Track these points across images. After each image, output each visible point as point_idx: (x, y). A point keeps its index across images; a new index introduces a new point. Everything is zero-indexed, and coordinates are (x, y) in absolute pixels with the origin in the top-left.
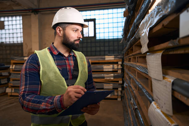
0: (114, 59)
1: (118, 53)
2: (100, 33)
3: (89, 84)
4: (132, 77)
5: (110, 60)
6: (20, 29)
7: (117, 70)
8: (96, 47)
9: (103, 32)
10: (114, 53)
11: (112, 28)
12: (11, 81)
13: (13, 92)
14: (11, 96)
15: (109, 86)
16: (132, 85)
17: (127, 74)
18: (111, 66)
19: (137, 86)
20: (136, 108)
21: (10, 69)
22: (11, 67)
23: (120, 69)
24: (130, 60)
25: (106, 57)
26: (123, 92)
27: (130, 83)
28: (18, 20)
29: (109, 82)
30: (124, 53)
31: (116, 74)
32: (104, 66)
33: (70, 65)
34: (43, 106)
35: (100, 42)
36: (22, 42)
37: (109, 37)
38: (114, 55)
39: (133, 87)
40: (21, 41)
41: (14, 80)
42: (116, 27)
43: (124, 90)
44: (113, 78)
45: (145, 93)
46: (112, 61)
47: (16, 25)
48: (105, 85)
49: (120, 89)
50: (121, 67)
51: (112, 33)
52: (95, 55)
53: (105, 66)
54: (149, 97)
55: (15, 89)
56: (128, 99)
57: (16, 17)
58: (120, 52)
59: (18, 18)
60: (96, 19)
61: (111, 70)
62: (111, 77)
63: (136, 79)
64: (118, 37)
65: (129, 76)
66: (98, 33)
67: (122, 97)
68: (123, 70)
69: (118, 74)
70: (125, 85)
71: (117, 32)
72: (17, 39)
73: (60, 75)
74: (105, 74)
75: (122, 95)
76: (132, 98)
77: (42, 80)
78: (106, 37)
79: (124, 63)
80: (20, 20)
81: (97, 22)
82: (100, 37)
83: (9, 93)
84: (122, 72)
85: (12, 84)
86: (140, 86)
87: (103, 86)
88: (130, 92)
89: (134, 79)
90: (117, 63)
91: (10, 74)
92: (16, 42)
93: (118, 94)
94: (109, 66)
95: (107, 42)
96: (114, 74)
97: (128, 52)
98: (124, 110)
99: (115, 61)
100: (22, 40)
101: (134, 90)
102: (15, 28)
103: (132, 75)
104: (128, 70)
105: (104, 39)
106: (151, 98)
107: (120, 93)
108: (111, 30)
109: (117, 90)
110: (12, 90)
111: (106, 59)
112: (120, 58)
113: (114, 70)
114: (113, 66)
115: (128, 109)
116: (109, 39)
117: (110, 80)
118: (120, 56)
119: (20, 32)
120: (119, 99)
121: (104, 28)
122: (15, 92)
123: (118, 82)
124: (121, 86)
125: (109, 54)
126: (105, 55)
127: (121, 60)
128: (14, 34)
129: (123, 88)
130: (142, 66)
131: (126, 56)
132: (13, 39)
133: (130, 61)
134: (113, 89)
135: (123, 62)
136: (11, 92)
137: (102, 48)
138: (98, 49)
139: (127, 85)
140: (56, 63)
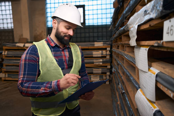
0: (103, 46)
1: (107, 40)
2: (89, 19)
3: (82, 72)
4: (120, 63)
5: (99, 46)
6: (10, 14)
7: (105, 56)
8: (85, 33)
9: (92, 18)
10: (102, 40)
11: (101, 14)
12: (4, 67)
13: (7, 77)
14: (5, 80)
15: (98, 71)
16: (120, 71)
17: (115, 60)
18: (100, 52)
19: (125, 73)
20: (124, 93)
21: (2, 55)
22: (3, 53)
23: (108, 54)
24: (118, 47)
25: (95, 43)
26: (111, 76)
27: (118, 69)
28: (7, 6)
29: (98, 67)
30: (112, 39)
31: (105, 60)
32: (93, 52)
33: (65, 56)
34: (42, 90)
35: (89, 28)
36: (13, 28)
37: (98, 23)
38: (103, 42)
39: (121, 73)
40: (11, 27)
41: (7, 66)
42: (104, 14)
43: (112, 74)
44: (101, 64)
45: (132, 80)
46: (101, 47)
47: (6, 10)
48: (94, 69)
49: (108, 73)
50: (110, 53)
51: (101, 19)
52: (85, 42)
53: (95, 52)
54: (136, 84)
55: (8, 74)
56: (116, 83)
57: (5, 3)
58: (108, 37)
59: (7, 3)
60: (85, 5)
61: (100, 56)
62: (100, 62)
63: (124, 67)
64: (106, 23)
65: (117, 62)
66: (87, 19)
67: (110, 81)
68: (111, 56)
69: (107, 59)
70: (113, 70)
71: (106, 19)
72: (7, 25)
73: (57, 65)
74: (94, 60)
75: (110, 79)
76: (120, 83)
77: (41, 70)
78: (95, 23)
79: (112, 50)
80: (9, 6)
81: (86, 8)
82: (89, 24)
83: (3, 77)
84: (110, 57)
85: (5, 70)
86: (128, 73)
87: (93, 71)
88: (118, 77)
89: (123, 66)
90: (105, 49)
91: (3, 60)
92: (7, 28)
93: (106, 78)
94: (98, 51)
95: (96, 28)
96: (102, 59)
97: (117, 39)
98: (112, 93)
99: (104, 47)
100: (13, 26)
101: (122, 76)
102: (5, 13)
103: (120, 62)
104: (117, 57)
105: (93, 26)
106: (138, 85)
107: (108, 77)
108: (100, 16)
109: (105, 74)
110: (5, 75)
111: (95, 45)
112: (109, 44)
113: (103, 56)
114: (102, 52)
115: (116, 92)
116: (98, 26)
117: (99, 65)
118: (108, 43)
119: (9, 18)
120: (107, 83)
121: (93, 14)
122: (8, 77)
123: (106, 66)
124: (109, 70)
125: (98, 41)
126: (94, 41)
127: (110, 46)
128: (4, 20)
129: (111, 72)
130: (130, 56)
131: (114, 43)
132: (3, 25)
133: (119, 49)
134: (102, 73)
135: (111, 48)
136: (5, 77)
137: (91, 34)
138: (87, 35)
139: (115, 70)
140: (53, 54)
